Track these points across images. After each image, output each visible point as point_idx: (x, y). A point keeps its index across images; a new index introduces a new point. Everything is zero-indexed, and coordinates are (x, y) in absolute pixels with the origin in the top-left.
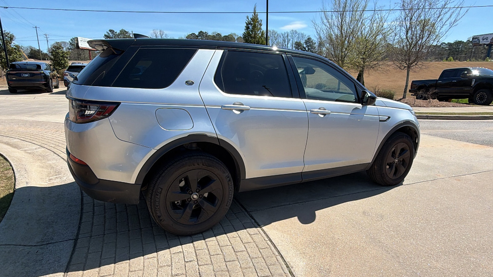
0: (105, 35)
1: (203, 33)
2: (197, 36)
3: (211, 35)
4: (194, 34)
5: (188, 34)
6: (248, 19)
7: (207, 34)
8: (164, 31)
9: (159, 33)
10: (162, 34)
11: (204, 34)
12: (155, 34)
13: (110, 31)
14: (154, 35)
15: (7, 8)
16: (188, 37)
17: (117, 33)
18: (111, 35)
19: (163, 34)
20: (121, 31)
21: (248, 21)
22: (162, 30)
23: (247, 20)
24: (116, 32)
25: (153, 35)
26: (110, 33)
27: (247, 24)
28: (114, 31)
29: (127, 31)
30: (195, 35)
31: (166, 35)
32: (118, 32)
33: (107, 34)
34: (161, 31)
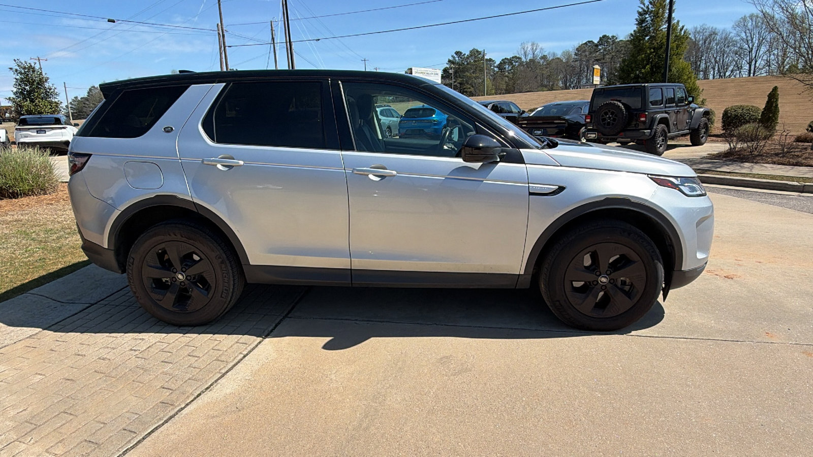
0: (449, 61)
1: (608, 38)
2: (597, 46)
3: (624, 40)
4: (592, 41)
5: (579, 44)
6: (644, 4)
7: (615, 38)
8: (539, 44)
9: (530, 48)
10: (534, 48)
11: (610, 39)
12: (524, 49)
13: (457, 53)
14: (523, 52)
15: (319, 40)
16: (580, 49)
17: (466, 56)
18: (457, 59)
19: (536, 49)
20: (471, 52)
21: (642, 8)
22: (536, 42)
23: (640, 7)
24: (465, 54)
25: (521, 53)
26: (456, 56)
27: (640, 14)
28: (461, 53)
29: (480, 50)
30: (593, 43)
31: (542, 49)
32: (467, 53)
33: (451, 59)
34: (533, 44)
